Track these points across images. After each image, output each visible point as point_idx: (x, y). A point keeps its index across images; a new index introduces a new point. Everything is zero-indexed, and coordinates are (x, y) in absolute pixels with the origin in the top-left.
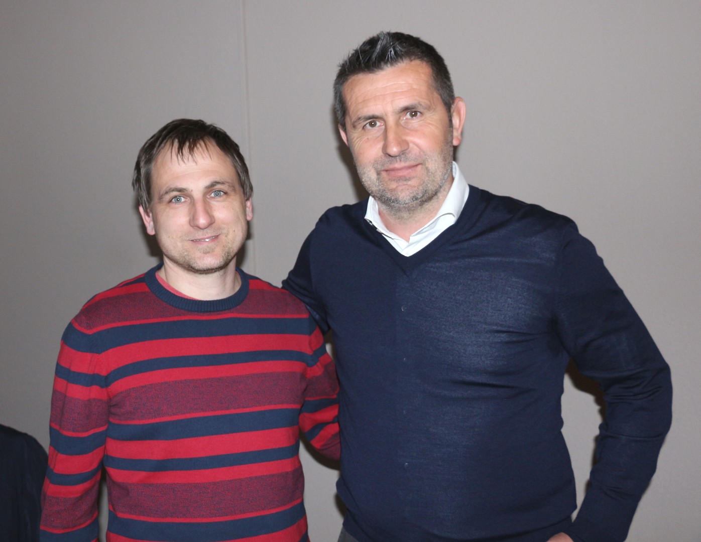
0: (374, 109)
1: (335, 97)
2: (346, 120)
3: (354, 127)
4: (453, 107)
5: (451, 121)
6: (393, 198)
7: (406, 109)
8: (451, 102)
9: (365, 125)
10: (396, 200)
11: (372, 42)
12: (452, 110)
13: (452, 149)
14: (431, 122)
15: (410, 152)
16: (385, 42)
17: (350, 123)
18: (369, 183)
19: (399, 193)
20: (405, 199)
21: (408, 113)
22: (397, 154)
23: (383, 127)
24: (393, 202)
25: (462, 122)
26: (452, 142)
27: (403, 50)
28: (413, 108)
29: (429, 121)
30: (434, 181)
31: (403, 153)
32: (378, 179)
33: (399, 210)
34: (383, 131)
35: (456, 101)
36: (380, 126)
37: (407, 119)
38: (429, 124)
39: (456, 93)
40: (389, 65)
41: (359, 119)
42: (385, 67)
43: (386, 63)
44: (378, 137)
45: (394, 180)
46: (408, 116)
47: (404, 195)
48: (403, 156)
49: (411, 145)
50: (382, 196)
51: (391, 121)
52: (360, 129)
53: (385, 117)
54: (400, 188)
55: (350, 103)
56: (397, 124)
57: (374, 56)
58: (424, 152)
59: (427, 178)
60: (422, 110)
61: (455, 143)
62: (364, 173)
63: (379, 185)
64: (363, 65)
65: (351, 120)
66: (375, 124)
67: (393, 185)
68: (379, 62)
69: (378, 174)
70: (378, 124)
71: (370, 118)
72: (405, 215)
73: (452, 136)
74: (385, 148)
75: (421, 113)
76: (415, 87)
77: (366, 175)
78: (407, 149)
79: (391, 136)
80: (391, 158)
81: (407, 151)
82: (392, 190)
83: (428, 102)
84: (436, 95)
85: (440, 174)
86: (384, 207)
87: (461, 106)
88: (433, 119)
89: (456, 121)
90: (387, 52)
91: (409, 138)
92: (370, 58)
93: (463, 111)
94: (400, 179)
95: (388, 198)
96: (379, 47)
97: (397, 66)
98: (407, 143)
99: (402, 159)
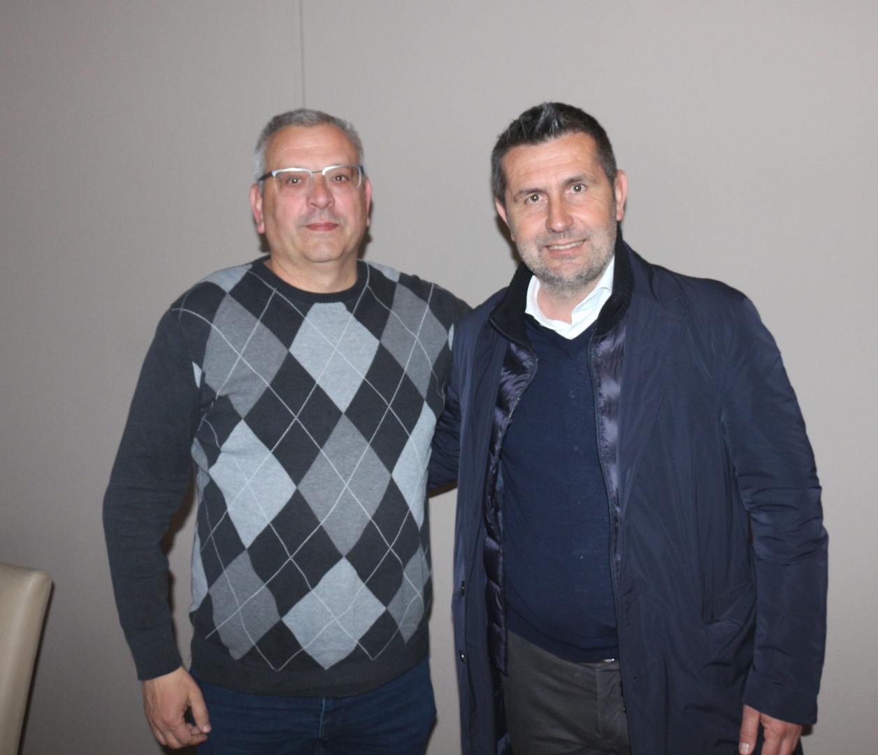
0: (536, 182)
1: (494, 171)
2: (506, 194)
3: (516, 201)
4: (616, 180)
5: (614, 195)
6: (556, 277)
7: (570, 182)
8: (614, 175)
9: (527, 200)
10: (560, 279)
11: (535, 113)
12: (615, 184)
13: (616, 224)
14: (596, 197)
15: (574, 228)
16: (548, 113)
17: (510, 196)
18: (530, 260)
19: (563, 272)
20: (569, 278)
21: (572, 187)
22: (561, 230)
23: (546, 201)
24: (557, 281)
25: (625, 196)
26: (615, 217)
27: (568, 122)
28: (578, 180)
29: (593, 196)
30: (599, 258)
31: (567, 229)
32: (540, 256)
33: (562, 288)
34: (545, 206)
35: (619, 174)
36: (543, 200)
37: (570, 194)
38: (594, 198)
39: (619, 166)
40: (552, 137)
41: (521, 192)
42: (549, 139)
43: (549, 135)
44: (541, 212)
45: (557, 258)
46: (572, 190)
47: (569, 272)
48: (567, 232)
49: (575, 221)
50: (544, 274)
51: (555, 195)
52: (522, 203)
53: (549, 191)
54: (564, 267)
55: (510, 177)
56: (562, 198)
57: (538, 126)
58: (589, 228)
59: (592, 256)
60: (587, 183)
61: (618, 218)
62: (525, 250)
63: (541, 263)
64: (526, 137)
65: (512, 194)
66: (537, 198)
67: (556, 263)
68: (543, 134)
69: (540, 250)
70: (541, 198)
71: (533, 191)
72: (568, 294)
73: (616, 211)
74: (549, 223)
75: (585, 186)
76: (580, 159)
77: (526, 252)
78: (571, 225)
79: (556, 211)
80: (554, 234)
81: (572, 227)
82: (555, 269)
83: (592, 175)
84: (600, 169)
85: (606, 250)
86: (546, 285)
87: (623, 179)
88: (598, 192)
89: (619, 196)
90: (550, 124)
91: (574, 214)
92: (533, 129)
93: (625, 185)
94: (563, 257)
95: (551, 277)
96: (542, 119)
97: (560, 138)
98: (571, 218)
99: (567, 236)
